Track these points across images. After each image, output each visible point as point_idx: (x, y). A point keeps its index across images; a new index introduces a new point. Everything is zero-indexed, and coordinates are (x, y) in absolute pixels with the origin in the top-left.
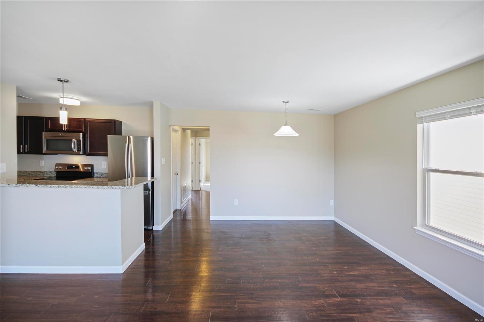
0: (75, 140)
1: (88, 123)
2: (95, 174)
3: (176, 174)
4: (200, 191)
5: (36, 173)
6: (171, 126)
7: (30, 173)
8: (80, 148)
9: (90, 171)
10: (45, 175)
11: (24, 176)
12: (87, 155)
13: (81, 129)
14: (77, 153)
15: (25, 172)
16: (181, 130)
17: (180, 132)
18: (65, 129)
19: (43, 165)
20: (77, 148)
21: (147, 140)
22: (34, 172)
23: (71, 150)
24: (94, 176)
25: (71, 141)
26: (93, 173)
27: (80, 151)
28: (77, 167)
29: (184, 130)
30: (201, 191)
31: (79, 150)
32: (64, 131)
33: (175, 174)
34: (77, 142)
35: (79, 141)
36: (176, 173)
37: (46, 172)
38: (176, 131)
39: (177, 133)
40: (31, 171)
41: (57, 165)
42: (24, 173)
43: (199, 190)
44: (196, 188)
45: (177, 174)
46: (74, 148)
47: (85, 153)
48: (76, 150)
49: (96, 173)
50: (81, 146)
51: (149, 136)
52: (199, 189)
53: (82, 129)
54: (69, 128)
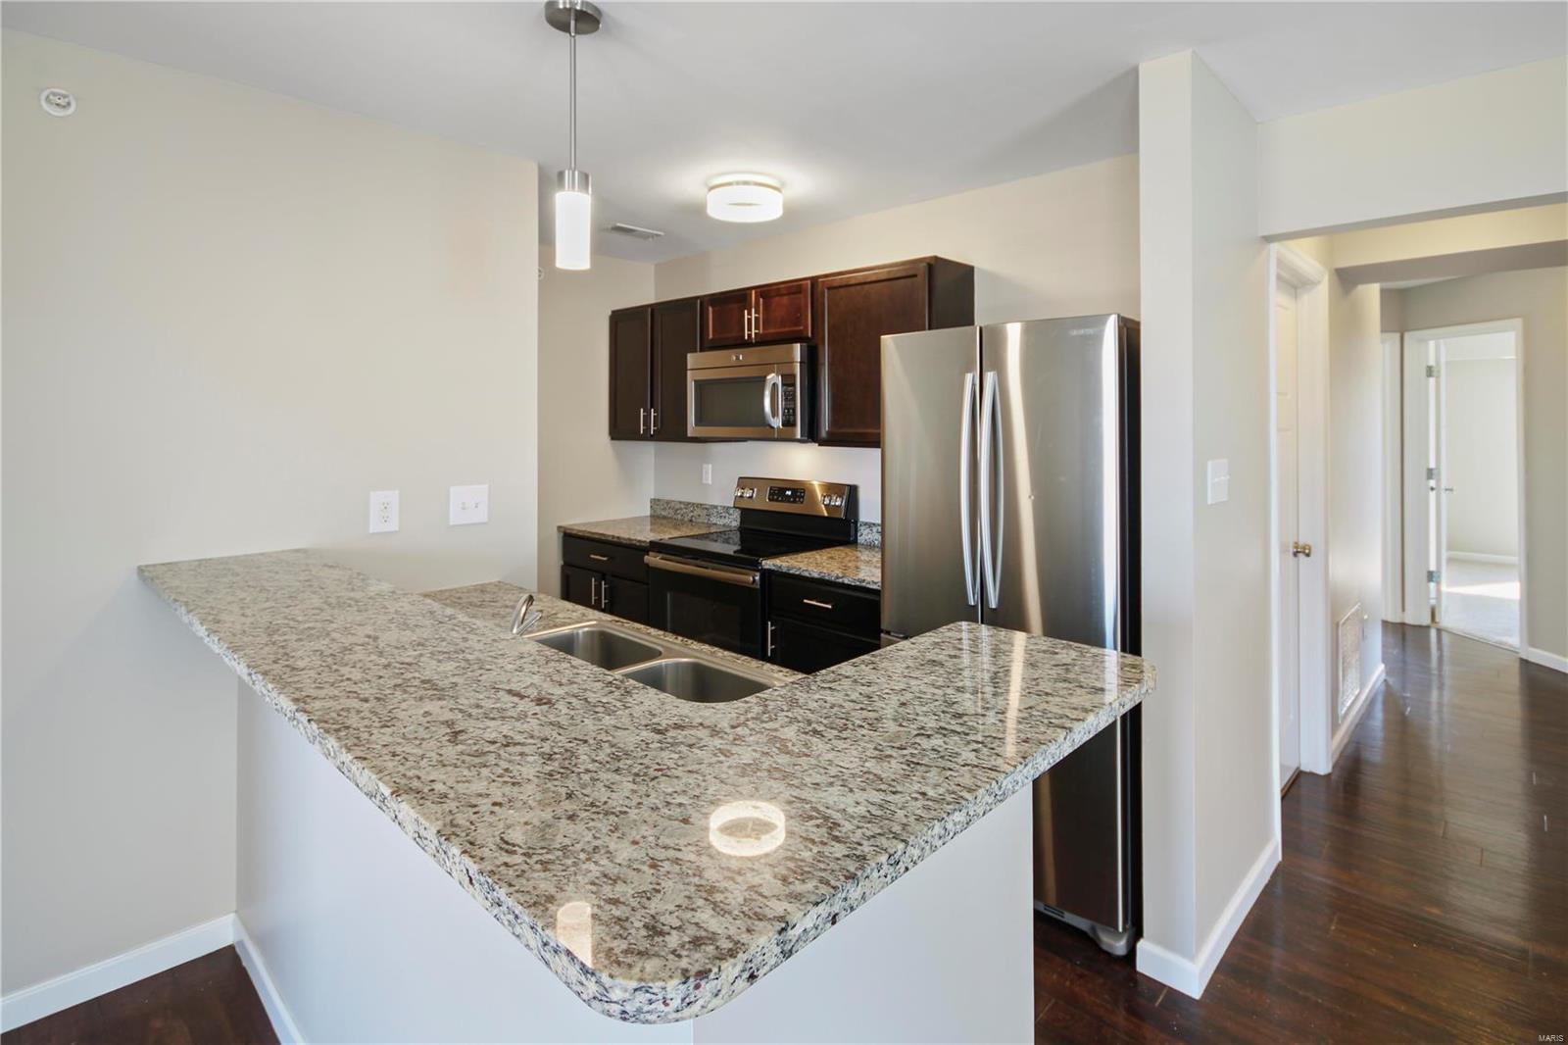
0: (777, 375)
1: (826, 291)
2: (862, 528)
3: (1295, 554)
4: (1433, 633)
5: (692, 511)
6: (1269, 239)
7: (677, 510)
8: (794, 410)
9: (842, 516)
10: (714, 520)
11: (664, 518)
12: (823, 443)
13: (801, 328)
14: (785, 437)
15: (668, 502)
16: (1329, 276)
17: (1321, 294)
18: (750, 336)
19: (710, 482)
20: (783, 414)
21: (1098, 339)
22: (689, 503)
23: (762, 422)
24: (860, 539)
25: (761, 381)
26: (856, 522)
27: (794, 425)
28: (798, 491)
29: (1347, 279)
30: (1439, 631)
31: (789, 423)
32: (748, 344)
33: (1292, 550)
34: (783, 385)
35: (788, 381)
36: (1296, 546)
37: (716, 507)
38: (1295, 288)
39: (1306, 298)
40: (680, 503)
41: (744, 482)
42: (664, 509)
43: (1428, 627)
44: (1403, 610)
45: (1301, 551)
46: (774, 413)
47: (812, 435)
48: (777, 422)
49: (866, 524)
50: (795, 404)
51: (1110, 315)
52: (1426, 620)
53: (806, 327)
54: (764, 329)
